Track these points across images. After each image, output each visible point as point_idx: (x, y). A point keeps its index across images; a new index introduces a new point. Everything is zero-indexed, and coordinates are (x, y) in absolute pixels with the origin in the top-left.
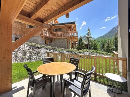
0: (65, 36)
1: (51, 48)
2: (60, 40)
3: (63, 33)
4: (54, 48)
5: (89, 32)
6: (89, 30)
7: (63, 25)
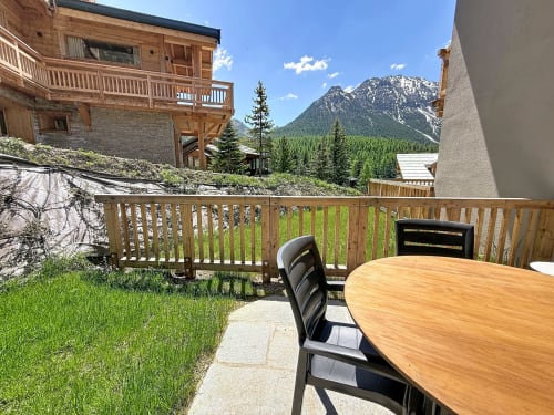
0: (162, 102)
1: (109, 166)
2: (134, 123)
3: (153, 78)
4: (130, 168)
5: (262, 100)
6: (260, 94)
7: (147, 28)
